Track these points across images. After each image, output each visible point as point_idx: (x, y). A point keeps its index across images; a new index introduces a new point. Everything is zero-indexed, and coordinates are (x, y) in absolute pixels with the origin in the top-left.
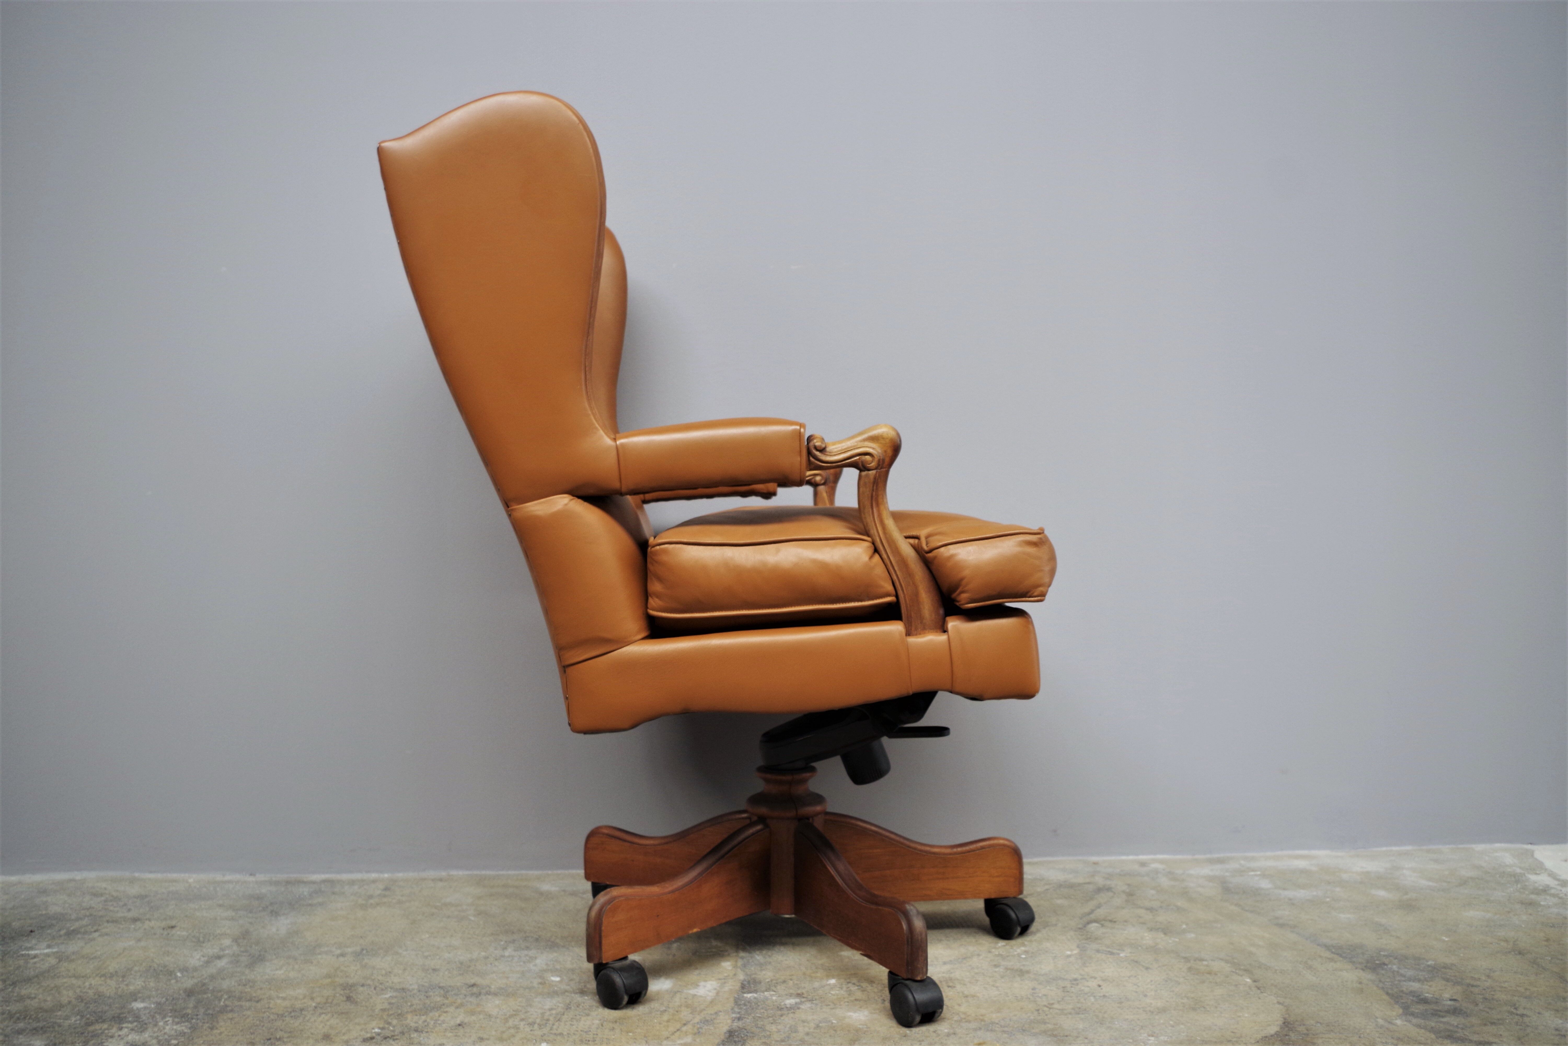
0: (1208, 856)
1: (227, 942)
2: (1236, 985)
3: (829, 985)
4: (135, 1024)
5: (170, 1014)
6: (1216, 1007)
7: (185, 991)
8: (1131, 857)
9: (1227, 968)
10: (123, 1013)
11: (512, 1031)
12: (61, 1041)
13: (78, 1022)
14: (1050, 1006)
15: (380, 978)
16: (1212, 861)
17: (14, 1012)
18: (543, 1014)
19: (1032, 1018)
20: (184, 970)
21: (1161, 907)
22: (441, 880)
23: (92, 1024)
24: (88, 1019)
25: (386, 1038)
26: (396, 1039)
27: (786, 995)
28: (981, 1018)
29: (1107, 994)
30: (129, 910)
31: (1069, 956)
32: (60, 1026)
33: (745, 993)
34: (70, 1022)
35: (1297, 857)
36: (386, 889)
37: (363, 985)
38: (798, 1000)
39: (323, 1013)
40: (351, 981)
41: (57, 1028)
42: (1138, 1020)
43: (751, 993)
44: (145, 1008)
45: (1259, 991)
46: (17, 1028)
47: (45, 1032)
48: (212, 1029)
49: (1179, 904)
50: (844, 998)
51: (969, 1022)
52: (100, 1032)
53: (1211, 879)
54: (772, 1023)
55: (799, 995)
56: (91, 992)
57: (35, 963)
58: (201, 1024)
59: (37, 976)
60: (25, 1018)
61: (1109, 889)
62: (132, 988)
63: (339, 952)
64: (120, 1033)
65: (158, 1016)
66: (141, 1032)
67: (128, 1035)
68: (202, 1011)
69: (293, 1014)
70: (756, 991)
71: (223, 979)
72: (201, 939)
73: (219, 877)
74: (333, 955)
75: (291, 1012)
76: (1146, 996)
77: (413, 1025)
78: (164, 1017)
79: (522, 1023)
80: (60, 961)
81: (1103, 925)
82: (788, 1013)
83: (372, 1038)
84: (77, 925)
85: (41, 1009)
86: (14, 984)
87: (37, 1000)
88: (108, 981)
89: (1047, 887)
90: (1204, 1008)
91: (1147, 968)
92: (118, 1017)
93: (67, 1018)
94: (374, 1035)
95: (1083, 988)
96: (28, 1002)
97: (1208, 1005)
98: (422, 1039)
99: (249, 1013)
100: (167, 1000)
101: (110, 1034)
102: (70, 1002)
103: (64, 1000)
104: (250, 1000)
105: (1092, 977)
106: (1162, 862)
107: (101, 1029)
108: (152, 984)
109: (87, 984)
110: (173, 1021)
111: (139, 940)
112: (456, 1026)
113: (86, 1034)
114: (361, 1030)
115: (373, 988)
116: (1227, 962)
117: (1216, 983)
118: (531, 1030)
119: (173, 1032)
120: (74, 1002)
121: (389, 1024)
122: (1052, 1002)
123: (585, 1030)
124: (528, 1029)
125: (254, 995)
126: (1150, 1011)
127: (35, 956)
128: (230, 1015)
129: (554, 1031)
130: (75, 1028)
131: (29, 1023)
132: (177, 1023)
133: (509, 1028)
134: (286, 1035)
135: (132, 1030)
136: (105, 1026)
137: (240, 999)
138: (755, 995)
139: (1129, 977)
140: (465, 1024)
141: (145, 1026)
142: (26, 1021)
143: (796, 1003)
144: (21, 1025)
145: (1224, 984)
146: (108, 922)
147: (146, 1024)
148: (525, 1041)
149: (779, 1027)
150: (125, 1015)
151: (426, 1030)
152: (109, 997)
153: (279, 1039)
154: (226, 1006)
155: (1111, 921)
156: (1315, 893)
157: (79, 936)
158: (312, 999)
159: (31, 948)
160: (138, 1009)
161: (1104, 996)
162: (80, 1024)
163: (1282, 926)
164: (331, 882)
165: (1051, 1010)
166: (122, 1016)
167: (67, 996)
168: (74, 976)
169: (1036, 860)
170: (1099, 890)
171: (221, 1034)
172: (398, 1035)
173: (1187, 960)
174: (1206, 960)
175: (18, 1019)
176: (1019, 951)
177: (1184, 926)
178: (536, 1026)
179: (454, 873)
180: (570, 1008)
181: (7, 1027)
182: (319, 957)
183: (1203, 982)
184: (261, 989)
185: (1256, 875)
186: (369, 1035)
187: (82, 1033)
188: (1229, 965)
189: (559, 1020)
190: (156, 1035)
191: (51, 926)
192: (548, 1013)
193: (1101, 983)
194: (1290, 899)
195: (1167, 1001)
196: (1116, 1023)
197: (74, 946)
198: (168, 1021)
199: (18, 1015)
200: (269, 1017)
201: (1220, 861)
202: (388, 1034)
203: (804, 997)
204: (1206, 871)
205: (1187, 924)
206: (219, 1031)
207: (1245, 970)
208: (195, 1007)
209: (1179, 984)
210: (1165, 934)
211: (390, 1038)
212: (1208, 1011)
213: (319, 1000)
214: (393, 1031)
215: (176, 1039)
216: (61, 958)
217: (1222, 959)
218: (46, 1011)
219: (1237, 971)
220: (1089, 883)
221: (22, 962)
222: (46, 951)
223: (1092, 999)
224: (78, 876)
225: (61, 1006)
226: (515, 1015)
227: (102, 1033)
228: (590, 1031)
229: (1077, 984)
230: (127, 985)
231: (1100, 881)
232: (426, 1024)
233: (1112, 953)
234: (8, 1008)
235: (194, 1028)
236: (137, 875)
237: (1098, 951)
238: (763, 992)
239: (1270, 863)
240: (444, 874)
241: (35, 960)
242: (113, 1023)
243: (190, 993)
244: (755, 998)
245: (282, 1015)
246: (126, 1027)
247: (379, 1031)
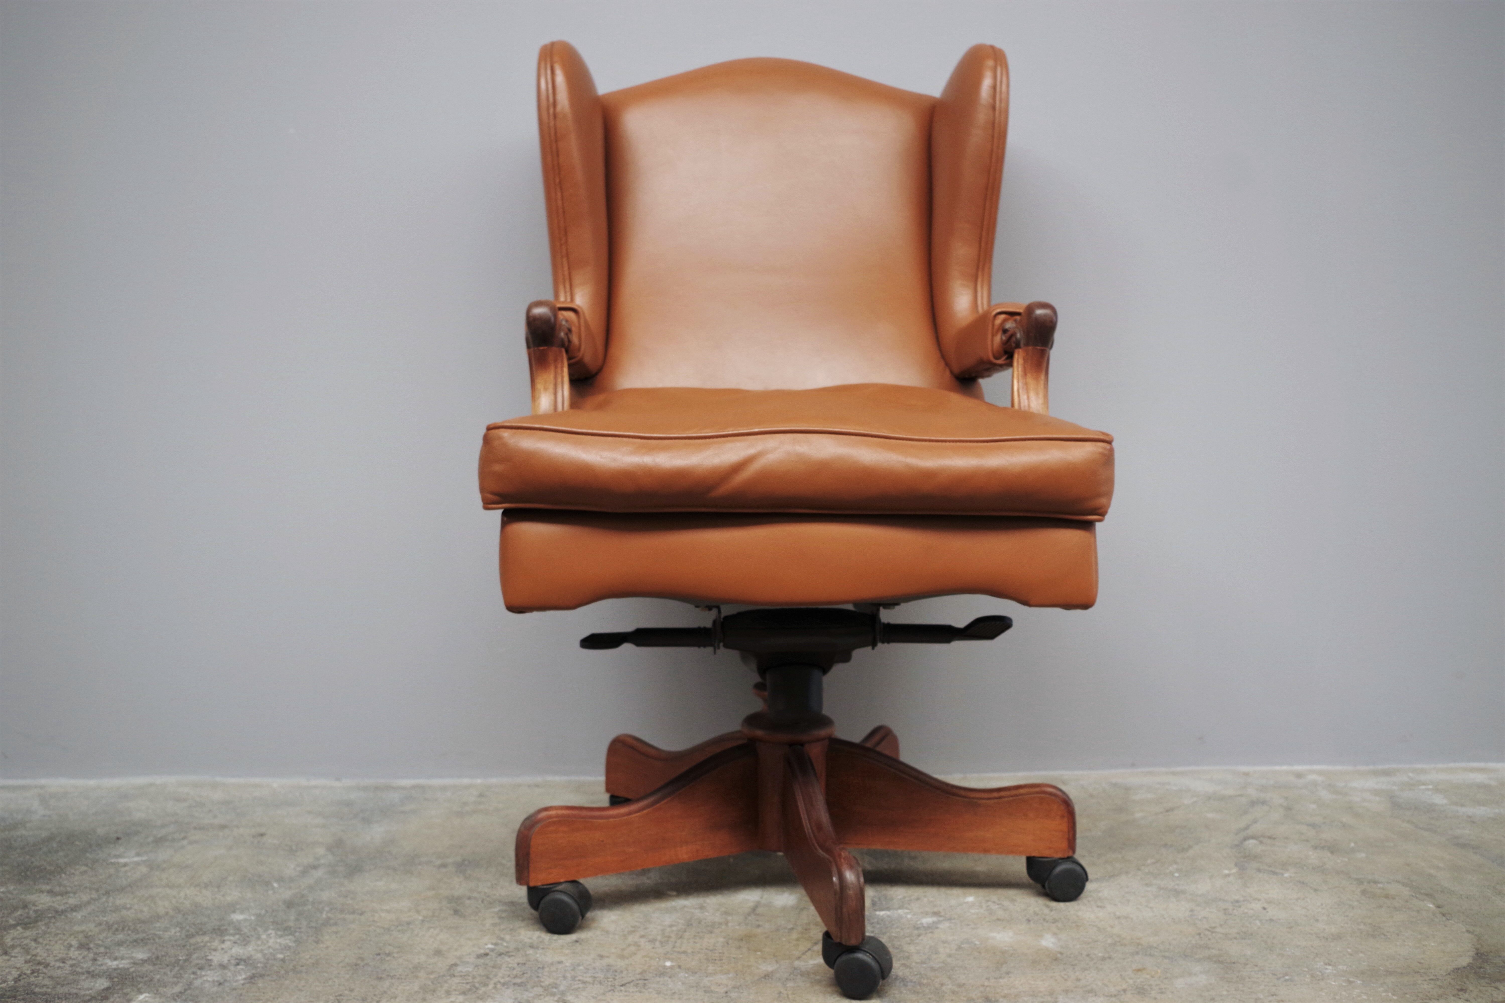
0: (1371, 767)
1: (321, 851)
2: (1418, 911)
3: (967, 903)
4: (237, 937)
5: (271, 927)
6: (1398, 935)
7: (285, 902)
8: (1285, 768)
9: (1406, 892)
10: (223, 925)
11: (633, 948)
12: (163, 953)
13: (178, 934)
14: (1212, 930)
15: (486, 890)
16: (1376, 773)
17: (111, 923)
18: (663, 930)
19: (1193, 942)
20: (280, 880)
21: (1324, 823)
22: (537, 786)
23: (192, 936)
24: (188, 931)
25: (500, 954)
26: (512, 956)
27: (922, 913)
28: (1138, 941)
29: (1274, 918)
30: (215, 817)
31: (1228, 875)
32: (160, 938)
33: (876, 910)
34: (169, 933)
35: (1472, 770)
36: (481, 795)
37: (469, 898)
38: (935, 919)
39: (432, 927)
40: (456, 893)
41: (157, 940)
42: (1312, 947)
43: (883, 910)
44: (245, 920)
45: (1444, 918)
46: (116, 940)
47: (146, 944)
48: (317, 942)
49: (1344, 820)
50: (985, 918)
51: (1125, 945)
52: (202, 944)
53: (1376, 792)
54: (909, 944)
55: (935, 914)
56: (187, 903)
57: (126, 872)
58: (305, 938)
59: (130, 885)
60: (123, 929)
61: (1264, 802)
62: (229, 899)
63: (439, 862)
64: (223, 946)
65: (259, 929)
66: (245, 945)
67: (231, 949)
68: (304, 923)
69: (400, 928)
70: (888, 909)
71: (322, 890)
72: (294, 847)
73: (303, 782)
74: (434, 866)
75: (397, 927)
76: (1317, 920)
77: (527, 940)
78: (266, 930)
79: (643, 940)
80: (151, 869)
81: (1261, 842)
82: (926, 933)
83: (486, 955)
84: (163, 832)
85: (138, 920)
86: (107, 893)
87: (133, 911)
88: (204, 891)
89: (1195, 799)
90: (1385, 935)
91: (1316, 890)
92: (219, 929)
93: (166, 930)
94: (487, 951)
95: (1246, 911)
96: (124, 913)
97: (1388, 932)
98: (538, 955)
99: (353, 926)
100: (267, 912)
101: (213, 947)
102: (167, 913)
103: (161, 911)
104: (353, 913)
105: (1255, 899)
106: (1320, 773)
107: (202, 942)
108: (249, 895)
109: (182, 894)
110: (276, 933)
111: (230, 848)
112: (573, 942)
113: (188, 947)
114: (474, 946)
115: (480, 901)
116: (1405, 885)
117: (1395, 908)
118: (653, 948)
119: (277, 946)
120: (171, 913)
121: (502, 939)
122: (1213, 925)
123: (710, 948)
124: (649, 946)
125: (357, 907)
126: (1324, 937)
127: (125, 865)
128: (334, 929)
129: (677, 949)
130: (176, 941)
131: (129, 935)
132: (281, 936)
133: (629, 945)
134: (395, 951)
135: (235, 943)
136: (206, 938)
137: (342, 911)
138: (888, 913)
139: (1297, 899)
140: (582, 940)
141: (247, 939)
142: (125, 932)
143: (934, 922)
144: (120, 936)
145: (1404, 910)
146: (195, 828)
147: (248, 937)
148: (647, 959)
149: (918, 948)
150: (225, 927)
151: (541, 947)
152: (207, 909)
153: (388, 955)
154: (329, 919)
155: (1270, 838)
156: (1497, 811)
157: (167, 844)
158: (418, 912)
159: (120, 856)
160: (237, 921)
161: (1271, 920)
162: (180, 936)
163: (1463, 846)
164: (422, 788)
165: (1214, 934)
166: (222, 928)
167: (163, 907)
168: (167, 886)
169: (1179, 769)
170: (1253, 803)
171: (327, 948)
172: (512, 952)
173: (1360, 882)
174: (1380, 883)
175: (117, 930)
176: (1171, 869)
177: (1352, 845)
178: (658, 944)
179: (551, 778)
180: (691, 925)
181: (107, 938)
182: (420, 867)
183: (1381, 907)
184: (363, 901)
185: (1428, 790)
186: (482, 951)
187: (184, 946)
188: (1408, 888)
189: (681, 937)
190: (260, 948)
191: (137, 833)
192: (668, 930)
193: (1265, 905)
194: (1469, 817)
195: (1342, 927)
196: (1288, 949)
197: (163, 855)
198: (271, 934)
199: (116, 926)
200: (375, 931)
201: (1386, 773)
202: (502, 949)
203: (941, 916)
204: (1371, 783)
205: (1355, 843)
206: (325, 946)
207: (1427, 895)
208: (297, 920)
209: (1353, 908)
210: (1332, 853)
211: (505, 955)
212: (1389, 939)
213: (424, 913)
214: (507, 947)
215: (282, 953)
216: (152, 866)
217: (1399, 882)
218: (144, 922)
219: (1417, 896)
220: (1241, 796)
221: (112, 871)
222: (136, 859)
223: (1258, 923)
224: (158, 780)
225: (158, 917)
226: (634, 931)
227: (204, 946)
228: (715, 950)
229: (1240, 907)
230: (223, 896)
231: (1252, 793)
232: (541, 940)
233: (1275, 873)
234: (105, 919)
235: (298, 942)
236: (218, 779)
237: (1259, 870)
238: (897, 909)
239: (1443, 776)
240: (539, 779)
241: (127, 868)
242: (214, 935)
243: (289, 905)
244: (888, 916)
245: (389, 930)
246: (230, 940)
247: (493, 947)
